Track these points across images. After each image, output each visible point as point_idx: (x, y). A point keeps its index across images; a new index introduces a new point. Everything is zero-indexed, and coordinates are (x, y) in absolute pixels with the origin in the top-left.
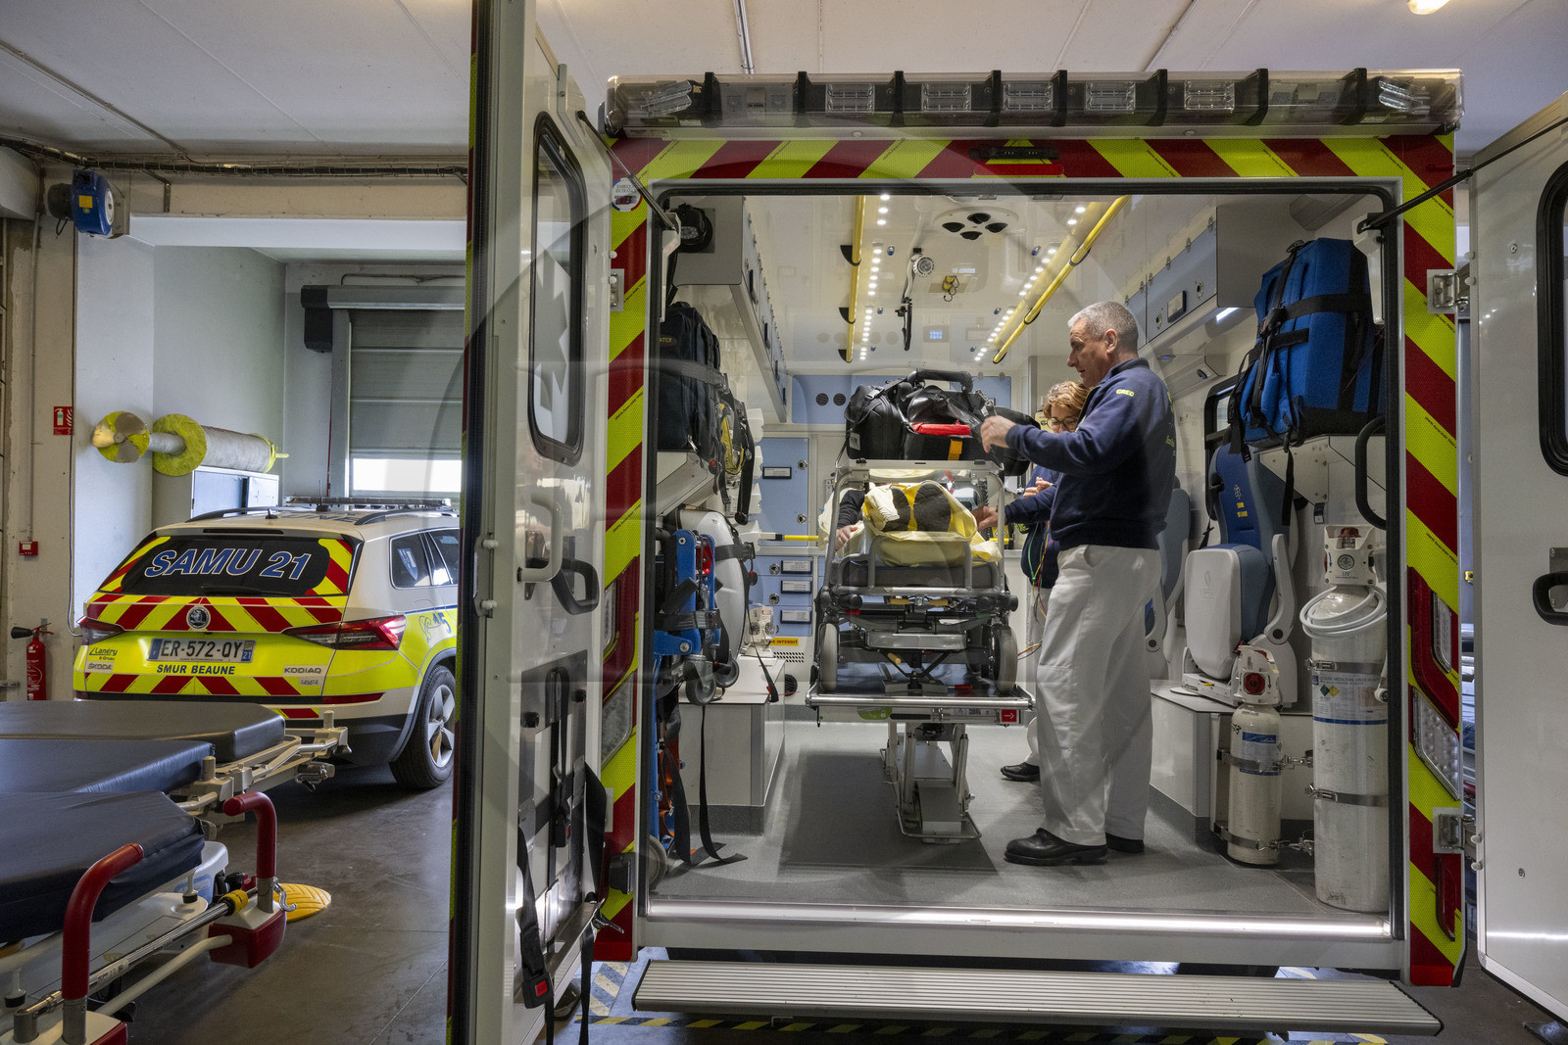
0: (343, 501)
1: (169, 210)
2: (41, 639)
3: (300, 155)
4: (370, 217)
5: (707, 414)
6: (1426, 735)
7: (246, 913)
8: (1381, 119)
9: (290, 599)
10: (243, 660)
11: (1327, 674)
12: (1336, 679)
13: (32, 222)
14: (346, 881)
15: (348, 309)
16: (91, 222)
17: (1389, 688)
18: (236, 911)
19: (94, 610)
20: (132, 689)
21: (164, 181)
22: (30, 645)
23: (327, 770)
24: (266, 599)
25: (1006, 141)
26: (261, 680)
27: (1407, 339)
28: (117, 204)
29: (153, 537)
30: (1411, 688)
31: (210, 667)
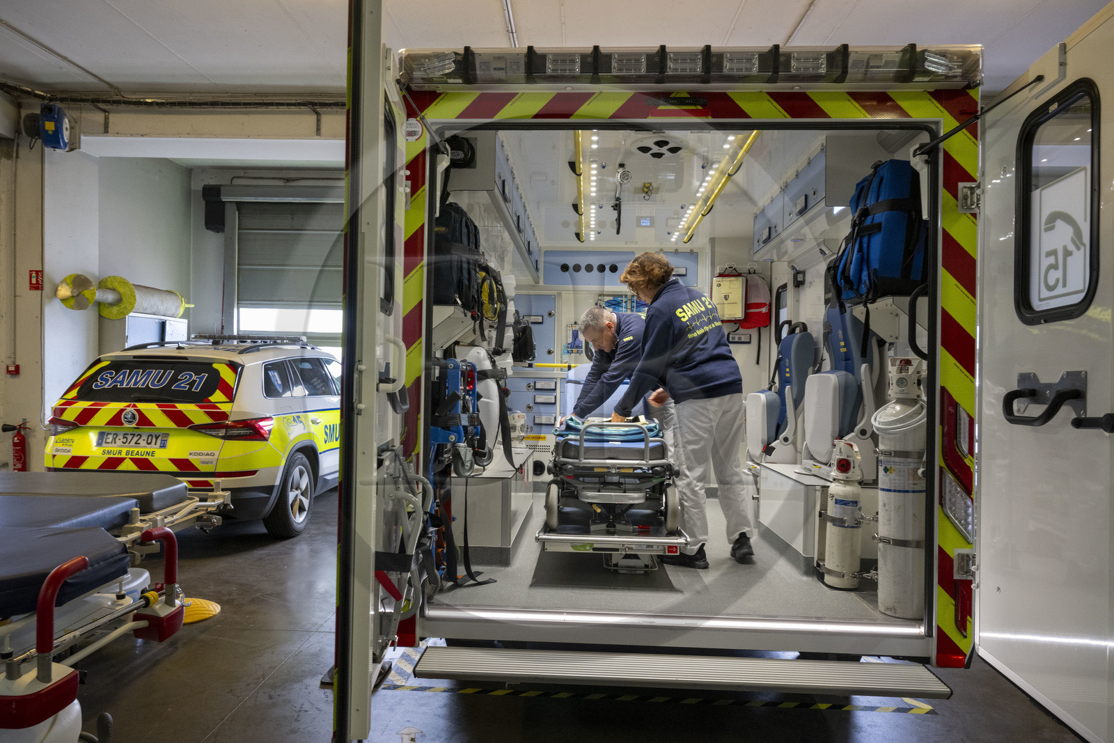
0: (234, 338)
1: (108, 132)
2: (22, 433)
3: (200, 93)
4: (249, 137)
5: (469, 280)
6: (950, 500)
7: (157, 607)
8: (926, 79)
9: (193, 405)
10: (161, 447)
11: (888, 459)
12: (893, 462)
13: (12, 140)
14: (232, 598)
15: (236, 202)
16: (54, 140)
17: (927, 468)
18: (150, 605)
19: (59, 411)
20: (84, 466)
21: (105, 111)
22: (15, 437)
23: (216, 520)
24: (176, 405)
25: (671, 93)
26: (173, 461)
27: (944, 230)
28: (72, 128)
29: (98, 361)
30: (941, 468)
31: (138, 452)
